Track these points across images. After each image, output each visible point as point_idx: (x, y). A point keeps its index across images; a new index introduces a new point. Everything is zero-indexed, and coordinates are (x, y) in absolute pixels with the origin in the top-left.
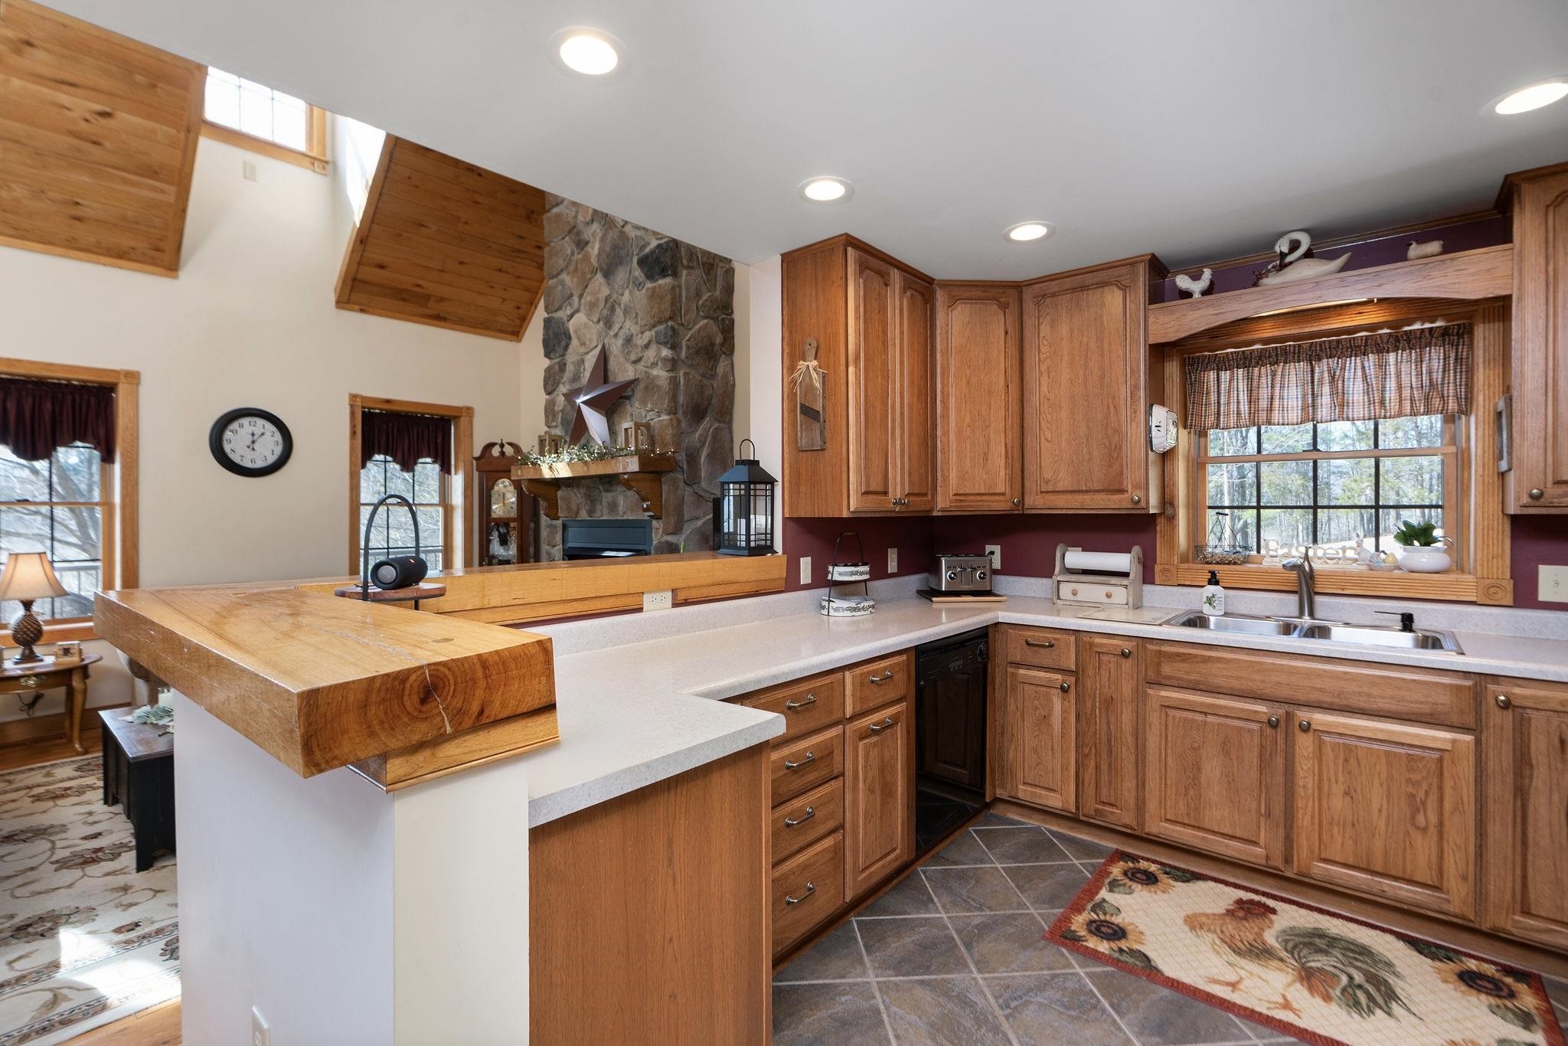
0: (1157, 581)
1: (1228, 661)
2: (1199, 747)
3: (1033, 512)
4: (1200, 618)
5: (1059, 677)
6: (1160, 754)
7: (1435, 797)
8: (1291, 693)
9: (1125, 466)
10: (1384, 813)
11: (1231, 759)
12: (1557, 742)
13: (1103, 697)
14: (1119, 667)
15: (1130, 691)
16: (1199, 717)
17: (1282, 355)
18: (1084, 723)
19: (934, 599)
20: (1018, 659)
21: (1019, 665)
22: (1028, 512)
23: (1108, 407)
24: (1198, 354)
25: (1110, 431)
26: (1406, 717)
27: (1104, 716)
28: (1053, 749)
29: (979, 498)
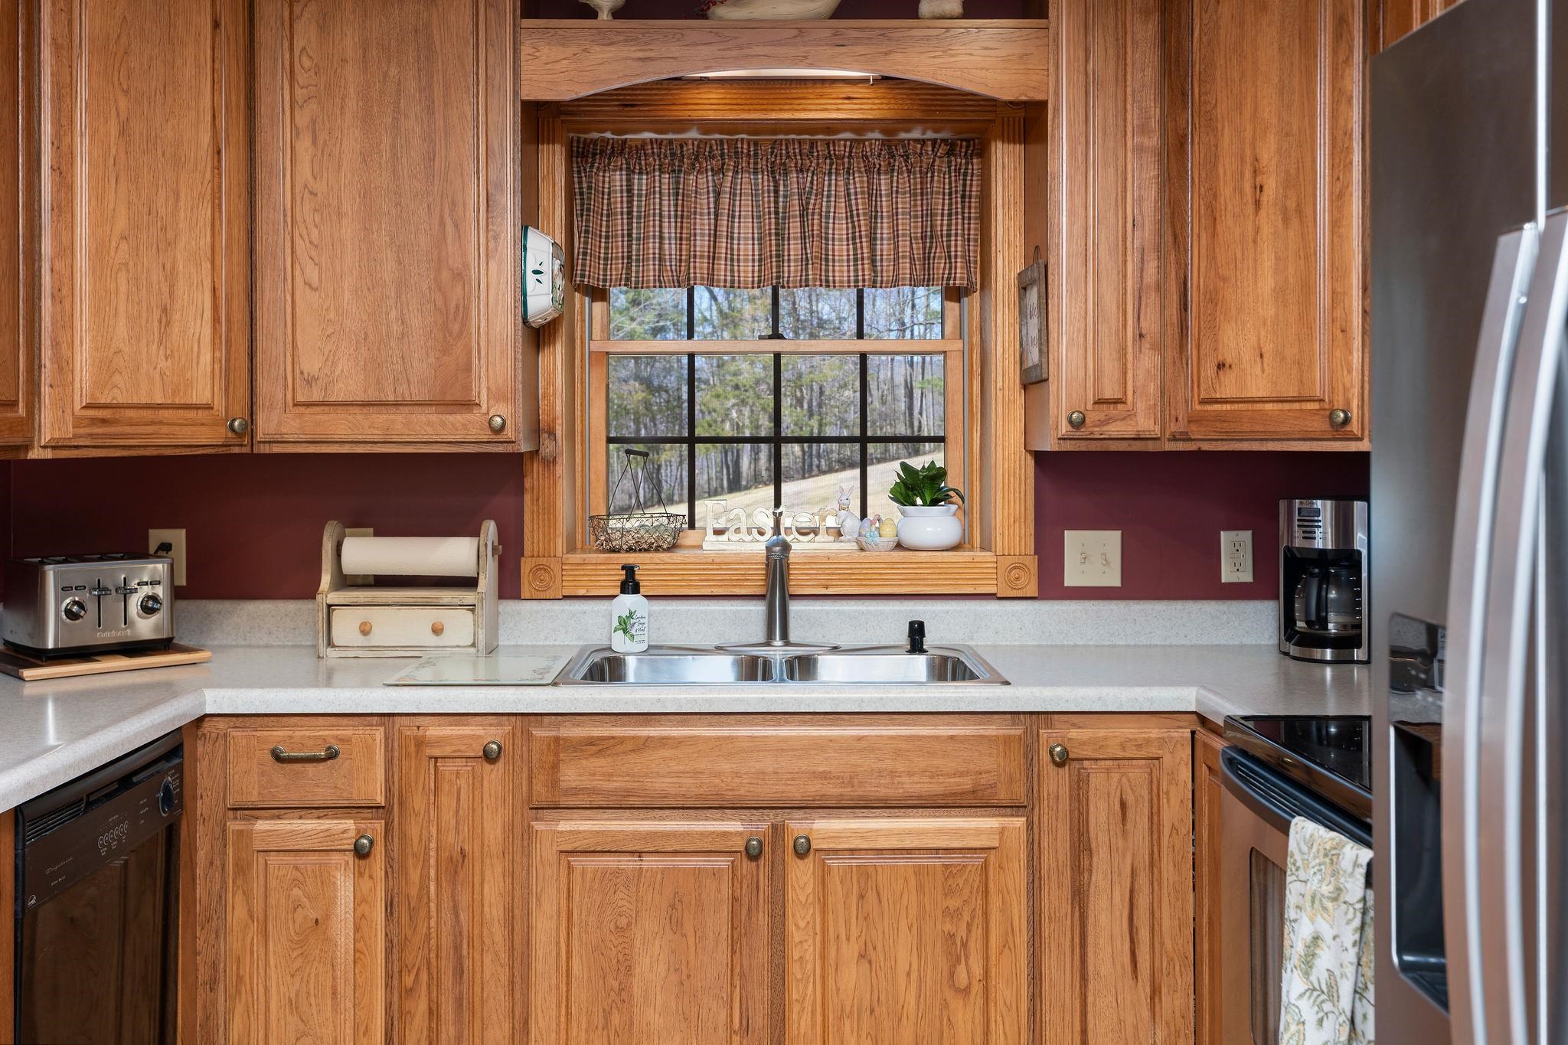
0: (525, 593)
1: (679, 742)
2: (629, 924)
3: (277, 449)
4: (609, 659)
5: (349, 824)
6: (558, 954)
7: (980, 931)
8: (781, 788)
9: (475, 353)
10: (914, 976)
11: (684, 935)
12: (1117, 807)
13: (445, 855)
14: (477, 782)
15: (499, 831)
16: (628, 863)
17: (730, 157)
18: (405, 918)
19: (27, 673)
20: (254, 797)
21: (252, 811)
22: (265, 449)
23: (442, 224)
24: (595, 135)
25: (445, 275)
26: (941, 802)
27: (446, 897)
28: (334, 993)
29: (147, 414)
